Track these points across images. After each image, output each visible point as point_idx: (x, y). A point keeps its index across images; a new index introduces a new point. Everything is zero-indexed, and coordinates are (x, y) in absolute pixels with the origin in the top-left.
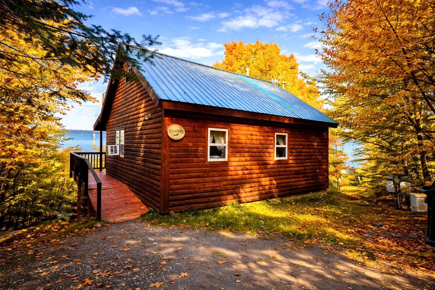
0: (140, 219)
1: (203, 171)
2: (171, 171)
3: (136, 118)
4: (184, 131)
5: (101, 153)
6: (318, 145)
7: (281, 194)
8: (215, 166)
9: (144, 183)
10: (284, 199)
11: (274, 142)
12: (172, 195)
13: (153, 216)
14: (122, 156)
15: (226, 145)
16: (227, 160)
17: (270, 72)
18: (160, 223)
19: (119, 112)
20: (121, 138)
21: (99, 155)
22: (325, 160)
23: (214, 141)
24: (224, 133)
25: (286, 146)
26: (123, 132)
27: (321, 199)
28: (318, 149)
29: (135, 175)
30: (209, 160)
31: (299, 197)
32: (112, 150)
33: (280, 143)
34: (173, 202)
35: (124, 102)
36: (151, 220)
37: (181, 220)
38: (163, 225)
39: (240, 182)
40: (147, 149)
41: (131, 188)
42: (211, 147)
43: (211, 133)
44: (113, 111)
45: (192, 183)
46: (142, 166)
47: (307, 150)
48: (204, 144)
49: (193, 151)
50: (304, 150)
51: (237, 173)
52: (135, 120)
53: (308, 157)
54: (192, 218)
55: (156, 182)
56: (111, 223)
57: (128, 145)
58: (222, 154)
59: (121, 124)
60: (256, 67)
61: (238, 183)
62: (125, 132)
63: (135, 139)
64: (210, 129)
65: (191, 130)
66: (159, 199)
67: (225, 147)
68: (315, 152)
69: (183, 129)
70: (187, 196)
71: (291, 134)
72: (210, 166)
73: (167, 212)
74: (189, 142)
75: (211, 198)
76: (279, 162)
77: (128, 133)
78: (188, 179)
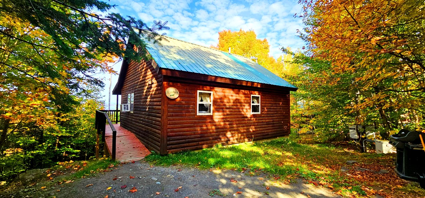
0: (144, 160)
1: (194, 123)
2: (169, 122)
3: (143, 84)
4: (178, 93)
5: (117, 111)
6: (282, 104)
7: (256, 138)
8: (203, 119)
9: (148, 132)
10: (258, 142)
11: (250, 102)
12: (169, 141)
13: (155, 157)
14: (132, 112)
15: (212, 103)
16: (212, 115)
17: (250, 51)
18: (161, 163)
19: (130, 80)
20: (131, 99)
21: (116, 112)
22: (287, 115)
23: (202, 101)
24: (210, 94)
25: (259, 104)
26: (133, 94)
27: (285, 142)
28: (282, 106)
29: (141, 126)
30: (199, 114)
31: (269, 141)
32: (125, 108)
33: (254, 102)
34: (170, 146)
35: (134, 73)
36: (153, 161)
37: (178, 160)
38: (164, 165)
39: (223, 131)
40: (150, 106)
41: (138, 136)
42: (199, 104)
43: (199, 94)
44: (126, 80)
45: (185, 131)
46: (147, 119)
47: (275, 107)
48: (194, 102)
49: (185, 107)
50: (272, 107)
51: (220, 124)
52: (142, 85)
53: (276, 112)
54: (186, 158)
55: (157, 131)
56: (122, 163)
57: (136, 104)
58: (209, 110)
59: (131, 89)
60: (240, 48)
61: (221, 131)
62: (134, 94)
63: (142, 99)
64: (198, 91)
65: (184, 92)
66: (160, 144)
67: (210, 105)
68: (281, 109)
69: (178, 91)
70: (181, 141)
71: (263, 96)
72: (198, 119)
73: (166, 153)
74: (182, 101)
75: (199, 142)
76: (254, 116)
77: (136, 95)
78: (182, 129)
